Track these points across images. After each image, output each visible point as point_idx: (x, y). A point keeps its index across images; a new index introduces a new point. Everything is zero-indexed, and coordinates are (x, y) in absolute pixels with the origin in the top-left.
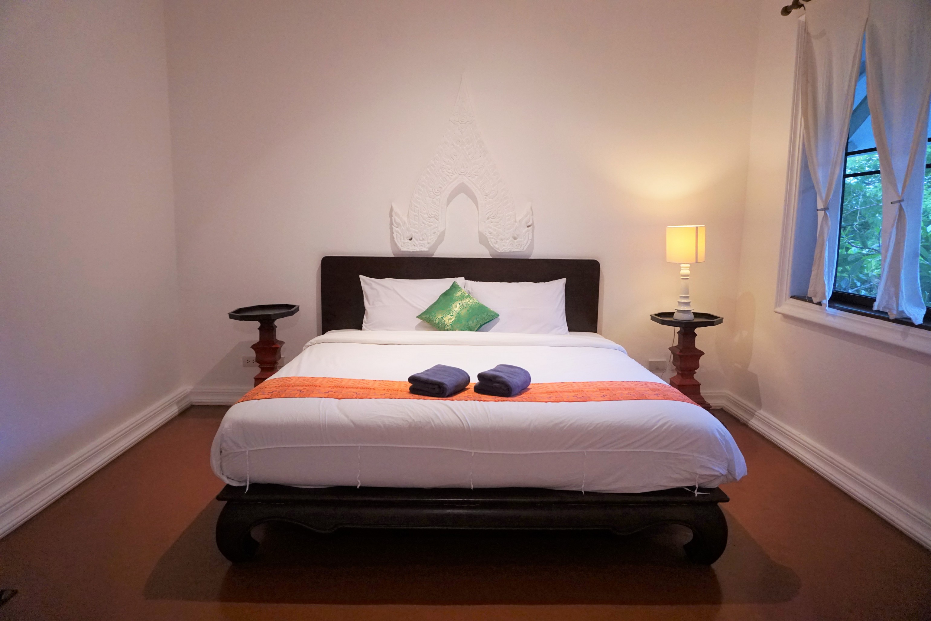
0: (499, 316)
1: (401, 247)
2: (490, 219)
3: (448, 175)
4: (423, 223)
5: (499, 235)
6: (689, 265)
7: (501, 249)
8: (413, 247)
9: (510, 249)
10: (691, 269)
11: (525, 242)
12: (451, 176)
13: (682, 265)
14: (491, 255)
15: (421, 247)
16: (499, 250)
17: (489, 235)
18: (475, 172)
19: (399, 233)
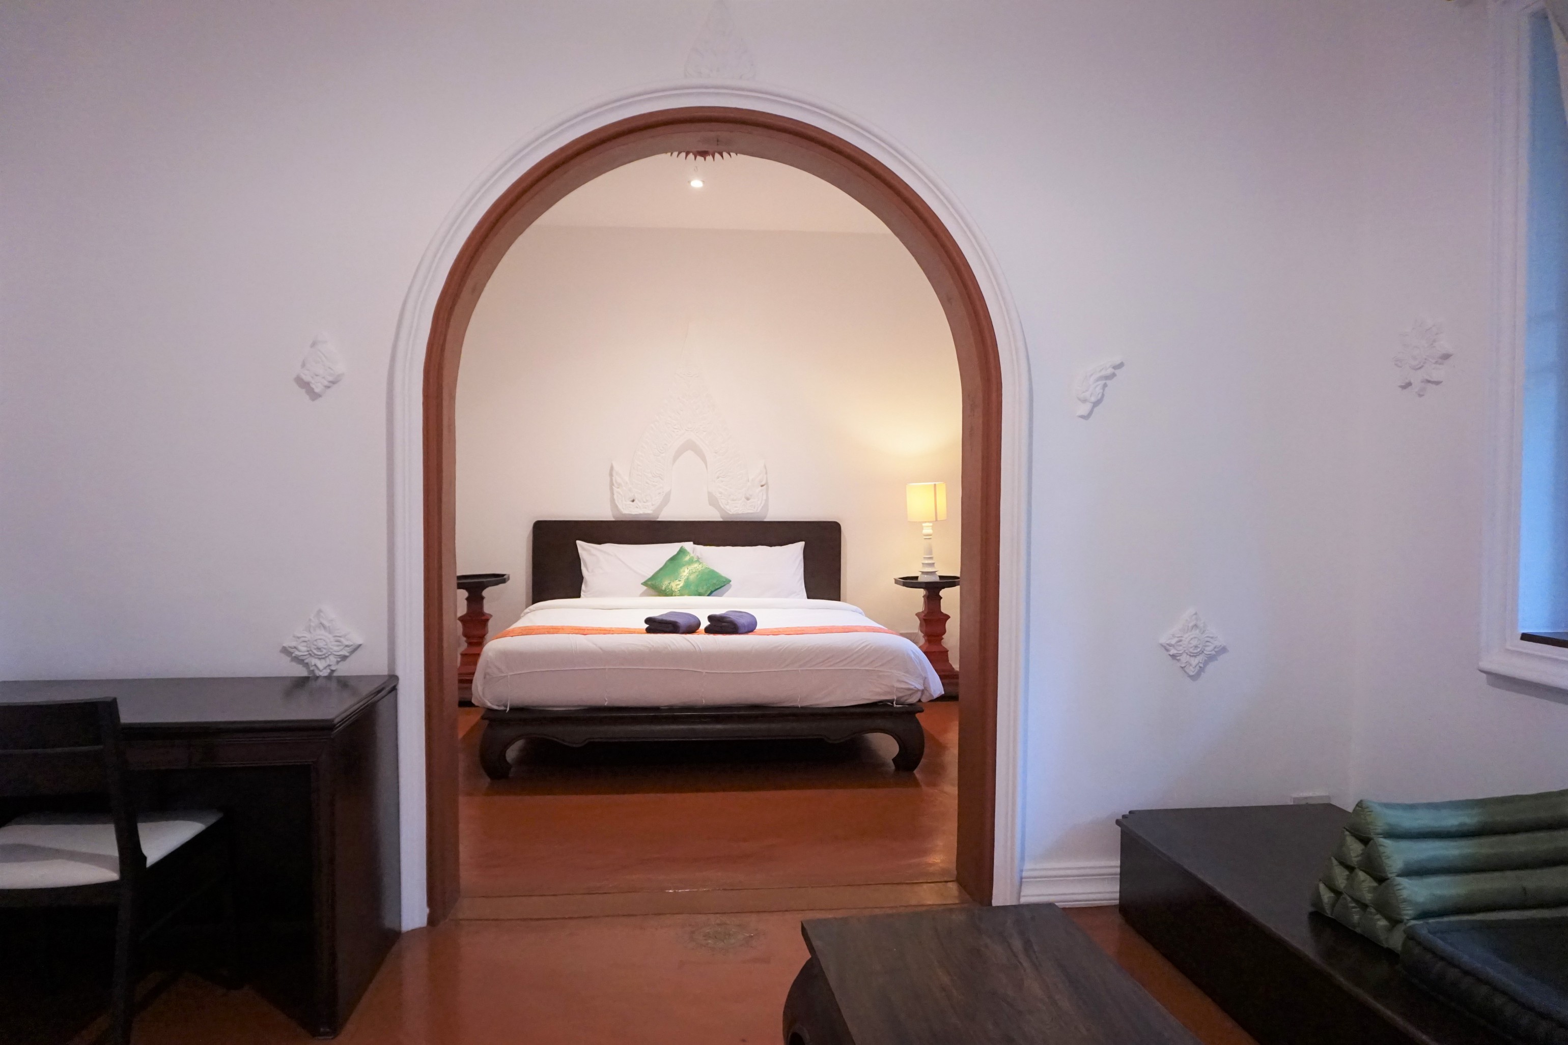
0: (730, 581)
1: (622, 510)
2: (720, 478)
3: (674, 432)
4: (647, 483)
5: (730, 496)
6: (931, 524)
7: (733, 511)
8: (636, 509)
9: (743, 511)
10: (932, 529)
11: (759, 502)
12: (677, 432)
13: (924, 525)
14: (722, 517)
15: (645, 510)
16: (731, 511)
17: (720, 495)
18: (703, 428)
19: (620, 494)
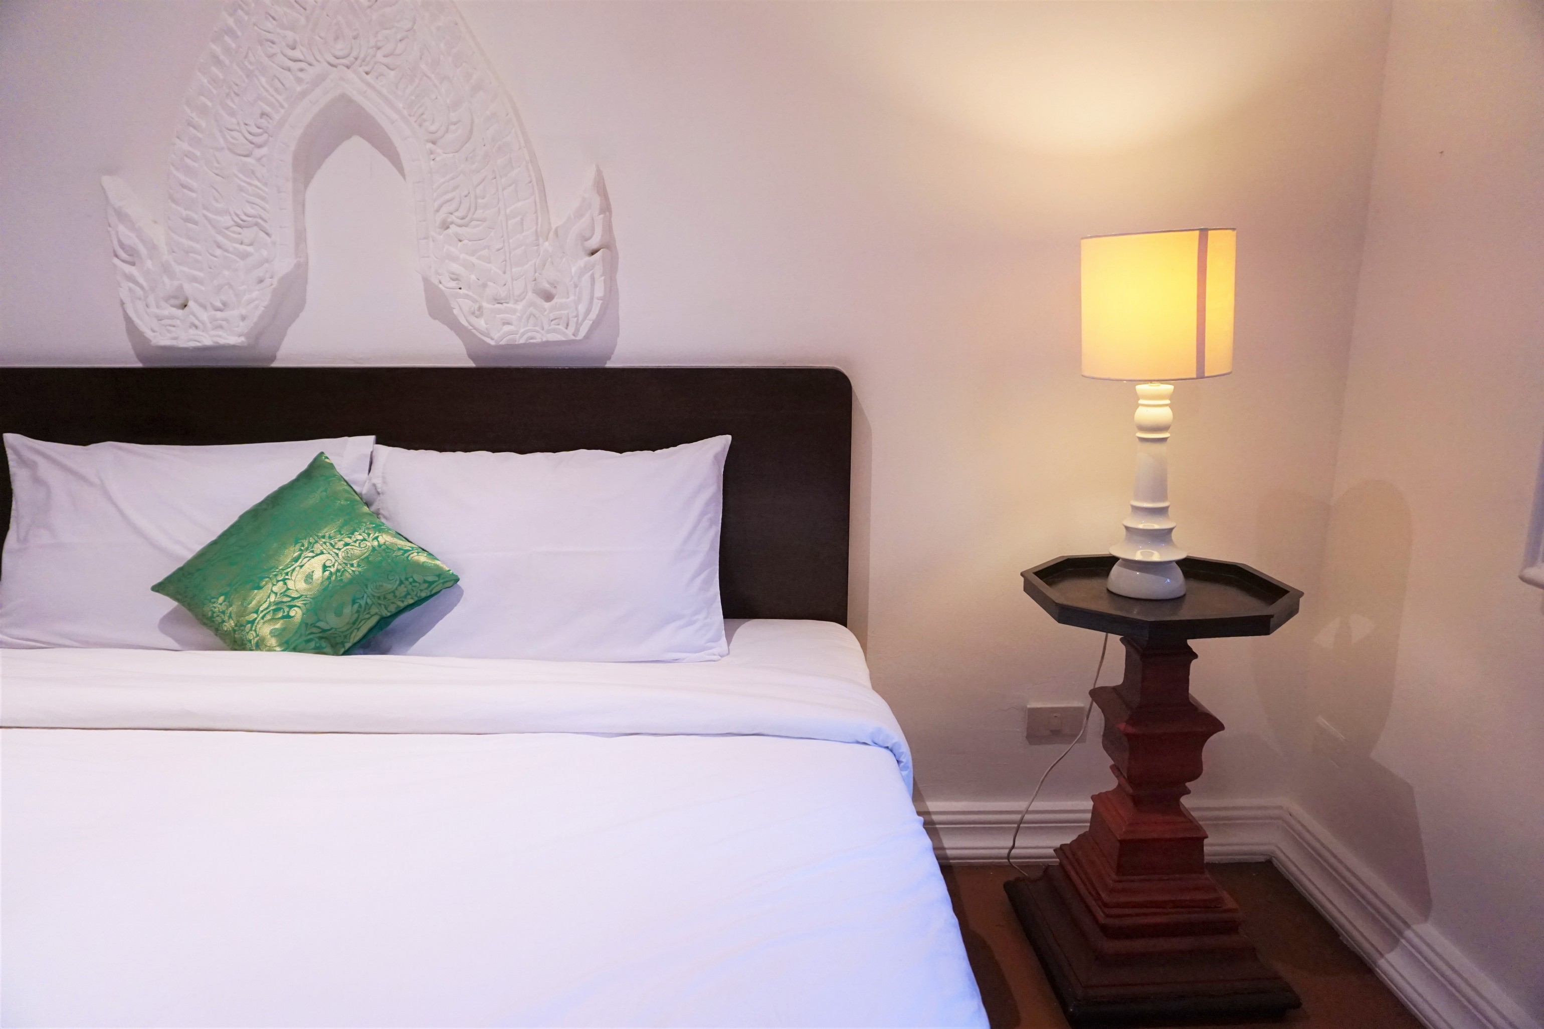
0: (458, 580)
1: (149, 334)
2: (453, 229)
3: (289, 70)
4: (219, 247)
5: (485, 286)
6: (1169, 388)
7: (496, 336)
8: (192, 331)
9: (530, 334)
10: (1175, 401)
11: (582, 308)
12: (301, 70)
13: (1141, 388)
14: (472, 357)
15: (220, 332)
16: (492, 339)
17: (453, 284)
18: (384, 56)
19: (137, 282)
